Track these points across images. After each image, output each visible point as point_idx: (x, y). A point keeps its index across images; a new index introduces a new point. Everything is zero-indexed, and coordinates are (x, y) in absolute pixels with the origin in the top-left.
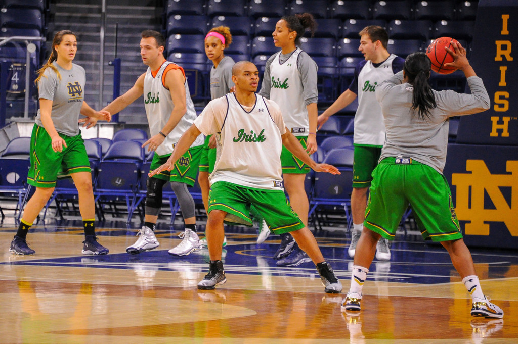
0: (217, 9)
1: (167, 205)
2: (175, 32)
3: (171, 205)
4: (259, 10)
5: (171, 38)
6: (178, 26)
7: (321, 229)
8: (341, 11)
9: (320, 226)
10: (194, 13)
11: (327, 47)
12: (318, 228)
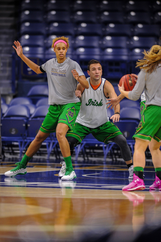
0: (53, 18)
1: (17, 146)
2: (25, 33)
3: (20, 146)
4: (80, 19)
5: (22, 38)
6: (27, 30)
7: (116, 160)
8: (133, 19)
9: (116, 158)
10: (38, 22)
11: (124, 43)
12: (114, 159)
